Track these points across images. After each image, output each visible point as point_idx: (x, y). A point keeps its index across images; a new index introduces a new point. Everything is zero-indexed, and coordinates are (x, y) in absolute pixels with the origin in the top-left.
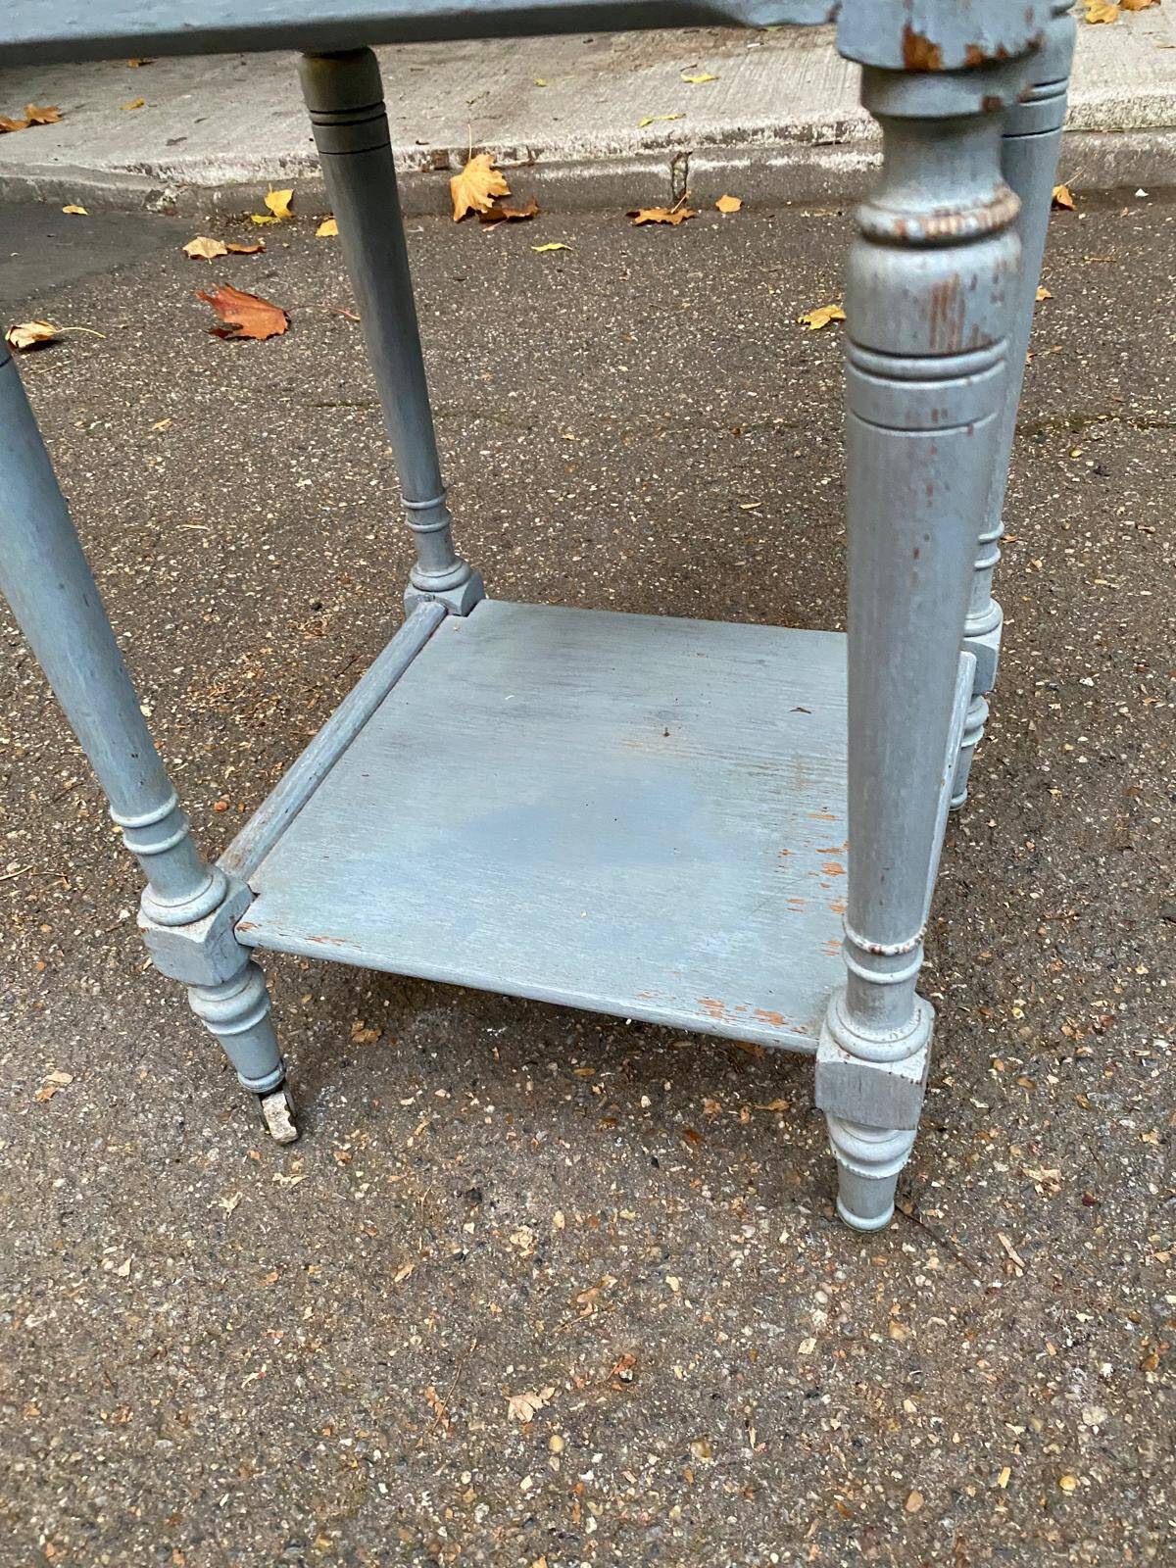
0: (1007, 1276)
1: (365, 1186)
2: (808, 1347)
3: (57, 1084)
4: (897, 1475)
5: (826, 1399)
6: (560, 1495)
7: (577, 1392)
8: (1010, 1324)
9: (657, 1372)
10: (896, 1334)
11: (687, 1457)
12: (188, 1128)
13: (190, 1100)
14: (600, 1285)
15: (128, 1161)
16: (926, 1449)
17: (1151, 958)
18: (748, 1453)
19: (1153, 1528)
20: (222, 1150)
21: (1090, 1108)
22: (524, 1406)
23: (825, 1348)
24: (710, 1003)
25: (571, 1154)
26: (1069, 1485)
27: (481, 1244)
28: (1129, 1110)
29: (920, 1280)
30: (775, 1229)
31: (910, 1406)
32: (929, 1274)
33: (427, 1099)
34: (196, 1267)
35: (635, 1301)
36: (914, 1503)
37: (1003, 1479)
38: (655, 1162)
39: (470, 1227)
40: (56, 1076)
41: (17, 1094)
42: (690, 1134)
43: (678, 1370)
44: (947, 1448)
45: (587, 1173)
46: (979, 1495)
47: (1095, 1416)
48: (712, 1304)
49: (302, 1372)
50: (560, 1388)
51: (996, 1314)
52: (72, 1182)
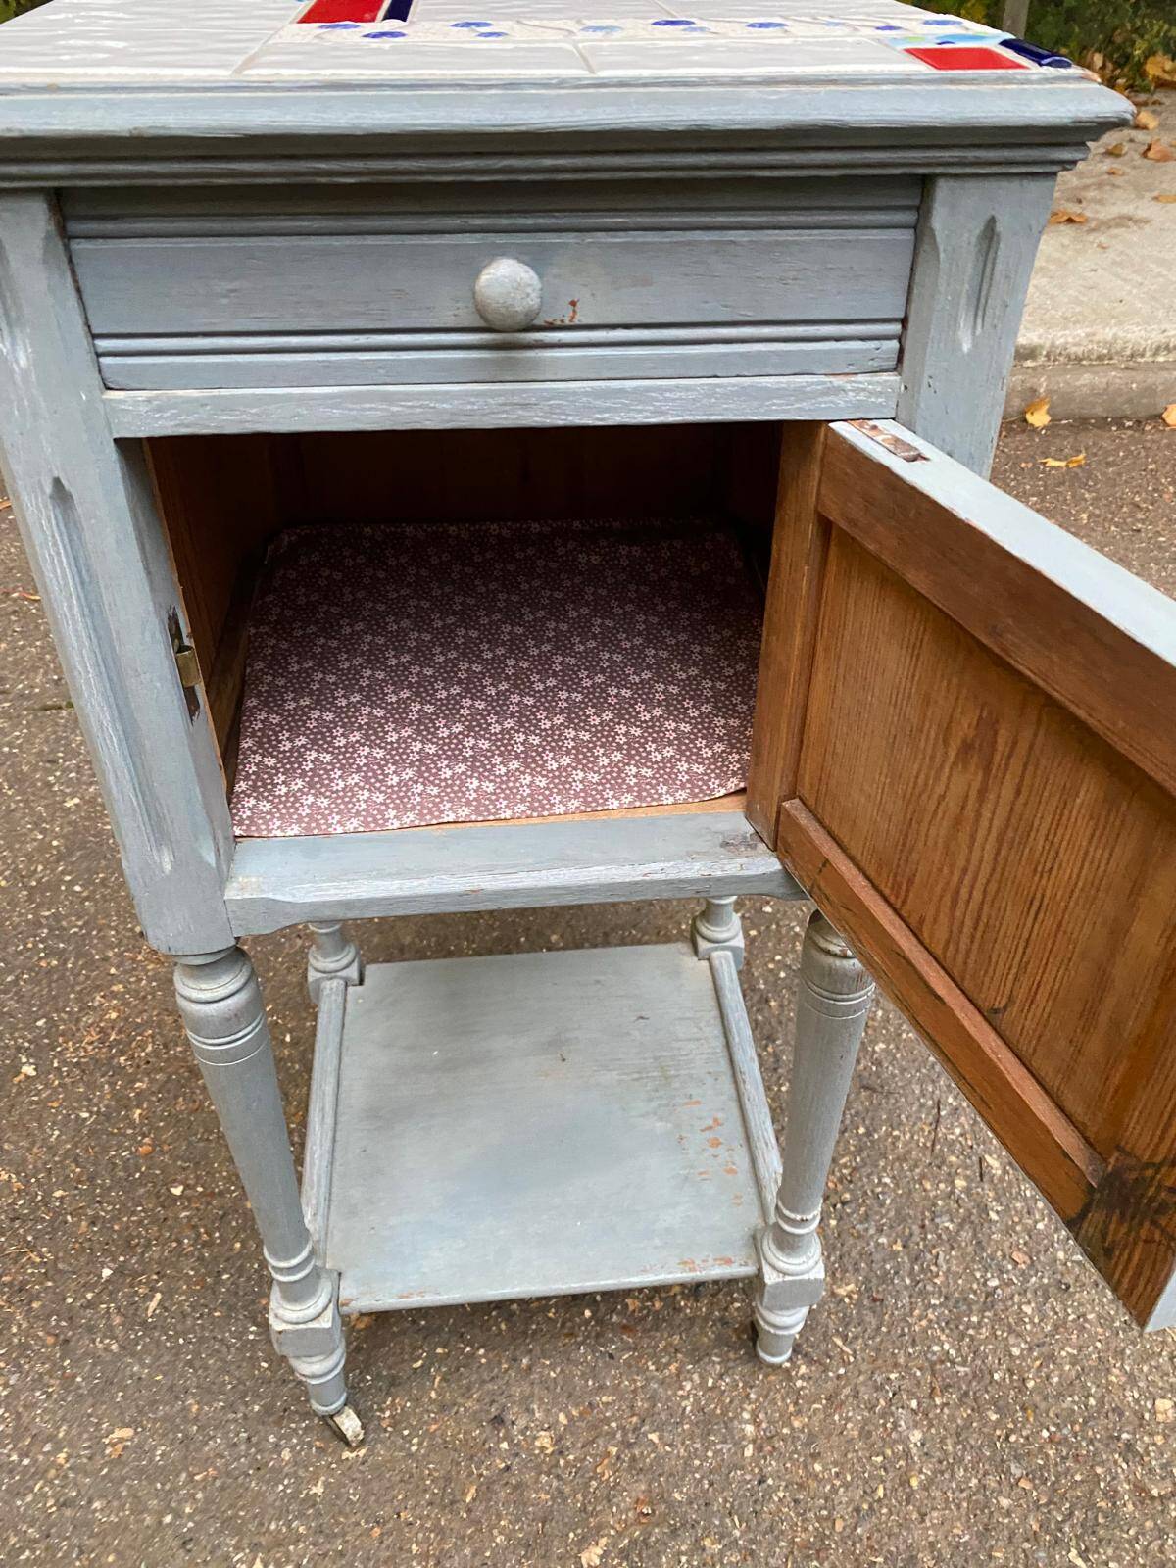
0: (846, 1364)
1: (415, 1440)
2: (749, 1452)
3: (121, 1440)
4: (825, 1513)
5: (770, 1481)
7: (620, 1534)
8: (856, 1395)
9: (665, 1502)
10: (796, 1424)
11: (703, 1549)
12: (254, 1439)
13: (245, 1417)
14: (608, 1455)
15: (218, 1483)
16: (834, 1490)
17: (864, 1120)
18: (737, 1533)
19: (962, 1491)
20: (293, 1448)
21: (860, 1236)
22: (591, 1556)
23: (759, 1449)
24: (685, 1263)
25: (552, 1367)
26: (915, 1482)
27: (517, 1455)
28: (880, 1231)
29: (799, 1383)
30: (703, 1378)
31: (818, 1467)
32: (802, 1377)
33: (432, 1359)
34: (314, 1545)
35: (633, 1459)
36: (839, 1526)
37: (880, 1493)
38: (611, 1357)
39: (504, 1445)
40: (118, 1433)
41: (90, 1459)
42: (625, 1328)
43: (677, 1496)
44: (846, 1485)
45: (568, 1379)
46: (871, 1507)
47: (916, 1436)
48: (683, 1443)
50: (608, 1535)
51: (847, 1391)
52: (178, 1514)
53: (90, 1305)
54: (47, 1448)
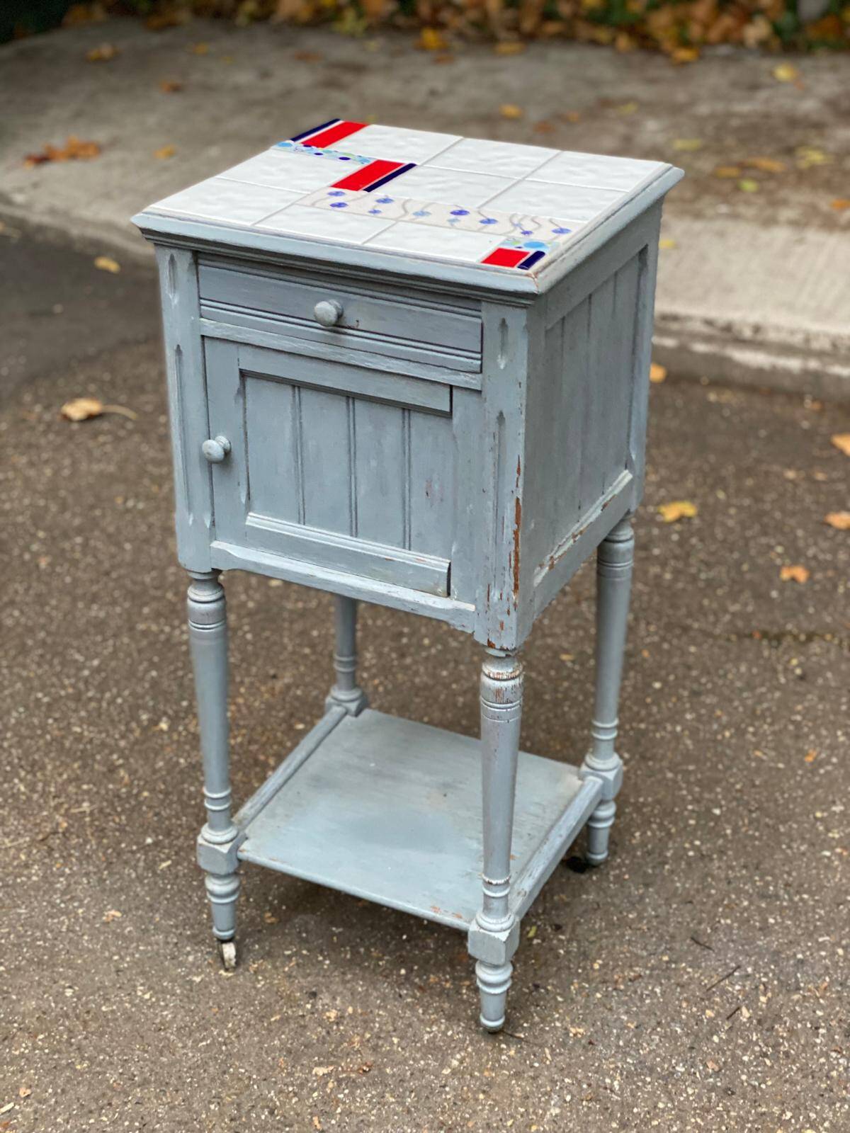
0: (542, 1063)
1: (263, 983)
2: (447, 1071)
3: (113, 916)
4: (468, 1116)
5: (447, 1089)
6: (329, 1100)
7: (343, 1071)
8: (535, 1078)
9: (379, 1070)
10: (486, 1074)
11: (384, 1097)
12: (179, 945)
13: (181, 934)
14: (363, 1036)
15: (149, 954)
16: (483, 1110)
18: (409, 1100)
20: (196, 957)
22: (321, 1071)
23: (454, 1073)
25: (362, 986)
26: (534, 1128)
27: (313, 1013)
29: (504, 1058)
30: (447, 1029)
31: (481, 1097)
32: (508, 1056)
33: (298, 954)
34: (181, 1001)
35: (377, 1044)
36: (471, 1124)
37: (509, 1123)
38: (400, 996)
39: (309, 1006)
41: (94, 917)
42: (420, 988)
43: (388, 1070)
44: (491, 1111)
45: (367, 994)
46: (497, 1126)
47: (556, 1111)
48: (410, 1051)
49: (226, 1045)
50: (336, 1068)
51: (531, 1074)
52: (122, 958)
53: (133, 852)
54: (76, 904)
